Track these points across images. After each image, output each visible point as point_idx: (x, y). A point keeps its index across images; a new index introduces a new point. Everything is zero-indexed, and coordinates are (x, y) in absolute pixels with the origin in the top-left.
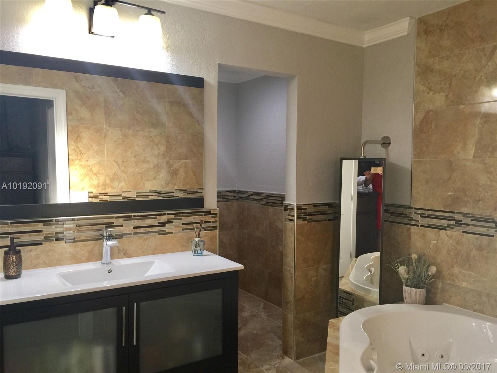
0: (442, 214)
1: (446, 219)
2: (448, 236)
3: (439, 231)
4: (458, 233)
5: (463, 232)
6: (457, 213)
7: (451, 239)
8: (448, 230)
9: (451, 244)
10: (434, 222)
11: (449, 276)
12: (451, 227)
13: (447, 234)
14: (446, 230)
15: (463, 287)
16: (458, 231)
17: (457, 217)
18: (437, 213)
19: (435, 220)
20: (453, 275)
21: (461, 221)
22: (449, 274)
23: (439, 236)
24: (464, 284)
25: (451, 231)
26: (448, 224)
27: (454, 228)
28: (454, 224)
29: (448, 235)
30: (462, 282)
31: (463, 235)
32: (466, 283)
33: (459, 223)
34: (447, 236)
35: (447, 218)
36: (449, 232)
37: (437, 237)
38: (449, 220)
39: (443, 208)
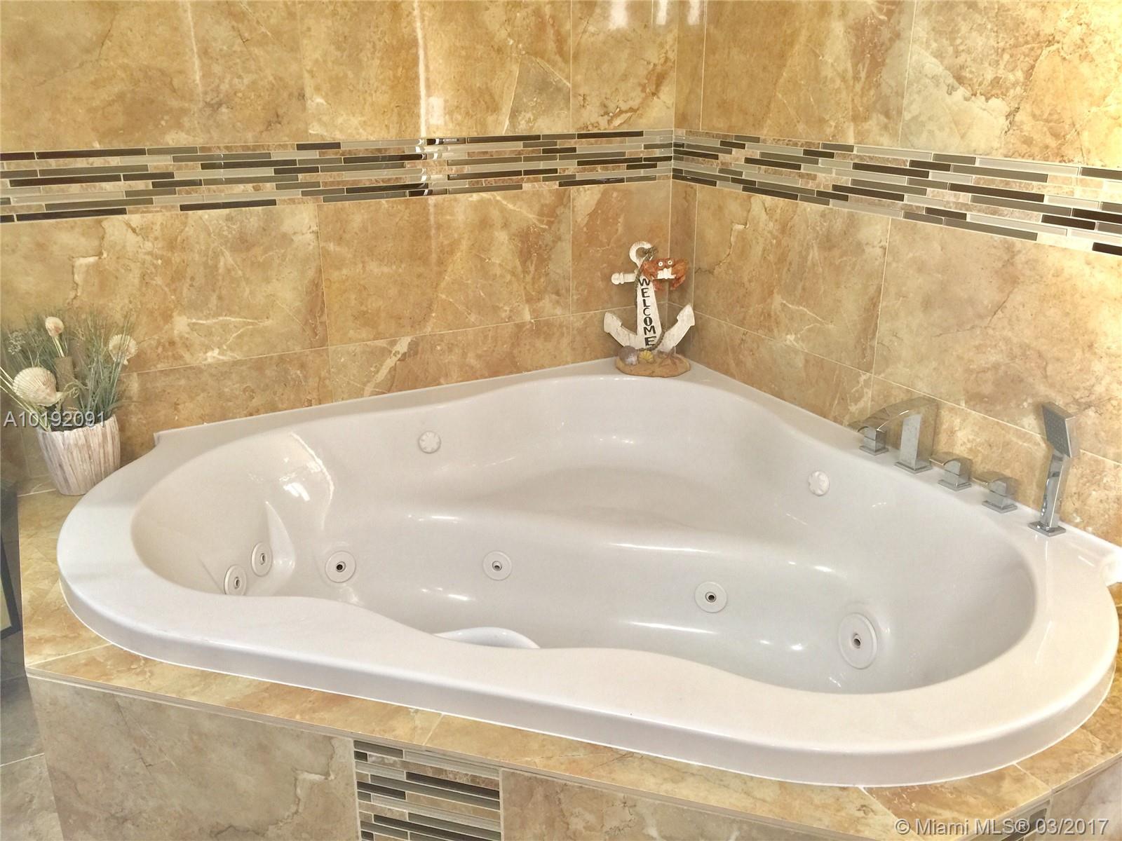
0: (97, 162)
1: (117, 179)
2: (134, 231)
3: (100, 222)
4: (168, 214)
5: (183, 208)
6: (152, 152)
7: (145, 238)
8: (132, 212)
9: (150, 253)
10: (75, 193)
11: (160, 350)
12: (138, 200)
13: (129, 225)
14: (122, 212)
15: (209, 365)
16: (166, 207)
17: (156, 163)
18: (81, 163)
19: (75, 188)
20: (172, 343)
21: (171, 175)
22: (159, 343)
23: (103, 238)
24: (213, 355)
25: (143, 212)
26: (128, 193)
27: (151, 202)
28: (151, 187)
29: (134, 226)
30: (206, 352)
31: (187, 218)
32: (217, 351)
33: (164, 183)
34: (130, 230)
35: (122, 174)
36: (135, 219)
37: (96, 243)
38: (127, 178)
39: (100, 144)
